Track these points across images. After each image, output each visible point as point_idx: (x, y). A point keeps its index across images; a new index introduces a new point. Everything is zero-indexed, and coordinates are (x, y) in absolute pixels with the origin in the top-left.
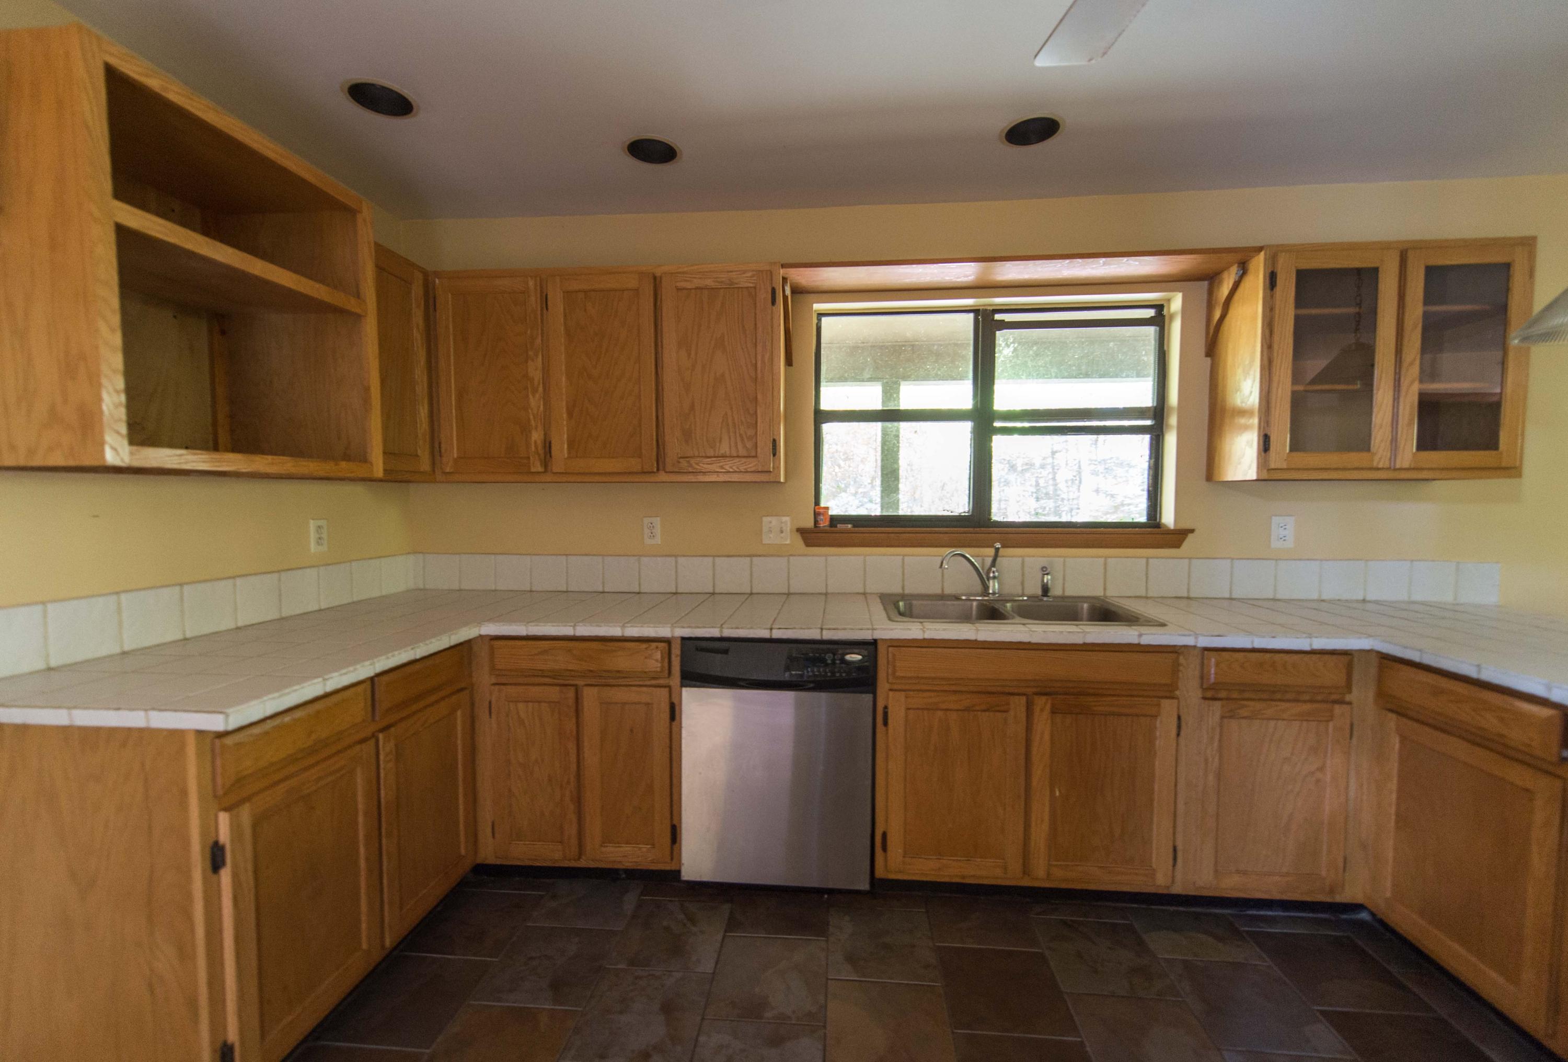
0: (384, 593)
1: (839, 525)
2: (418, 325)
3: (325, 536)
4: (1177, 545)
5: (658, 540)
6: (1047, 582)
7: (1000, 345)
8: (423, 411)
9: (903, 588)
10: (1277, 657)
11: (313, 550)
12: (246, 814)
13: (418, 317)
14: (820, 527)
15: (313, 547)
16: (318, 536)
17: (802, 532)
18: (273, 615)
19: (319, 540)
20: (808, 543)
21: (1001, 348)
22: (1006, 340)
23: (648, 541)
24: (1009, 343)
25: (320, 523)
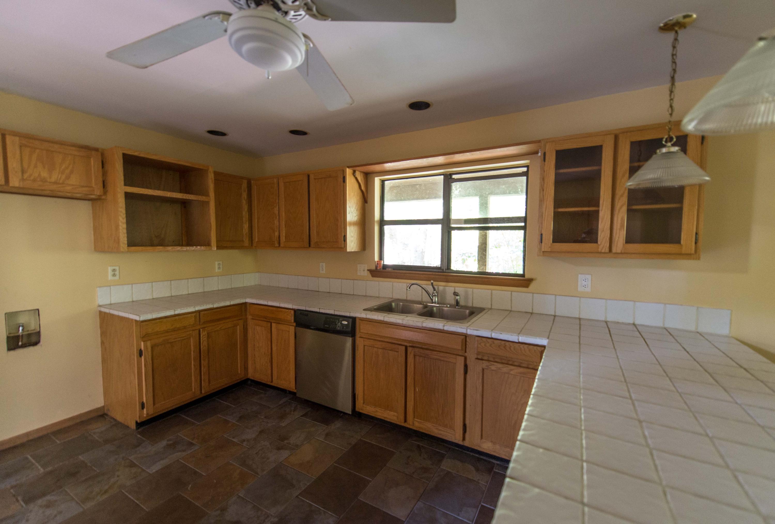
0: (245, 285)
1: (387, 269)
2: (244, 198)
3: (221, 266)
4: (527, 286)
5: (324, 272)
6: (458, 299)
7: (453, 189)
8: (246, 226)
9: (407, 297)
10: (507, 344)
11: (216, 271)
12: (149, 344)
13: (245, 195)
14: (378, 269)
15: (217, 270)
16: (218, 266)
17: (371, 271)
18: (201, 290)
19: (219, 268)
20: (373, 276)
21: (454, 191)
22: (456, 187)
23: (321, 272)
24: (457, 188)
25: (219, 262)
